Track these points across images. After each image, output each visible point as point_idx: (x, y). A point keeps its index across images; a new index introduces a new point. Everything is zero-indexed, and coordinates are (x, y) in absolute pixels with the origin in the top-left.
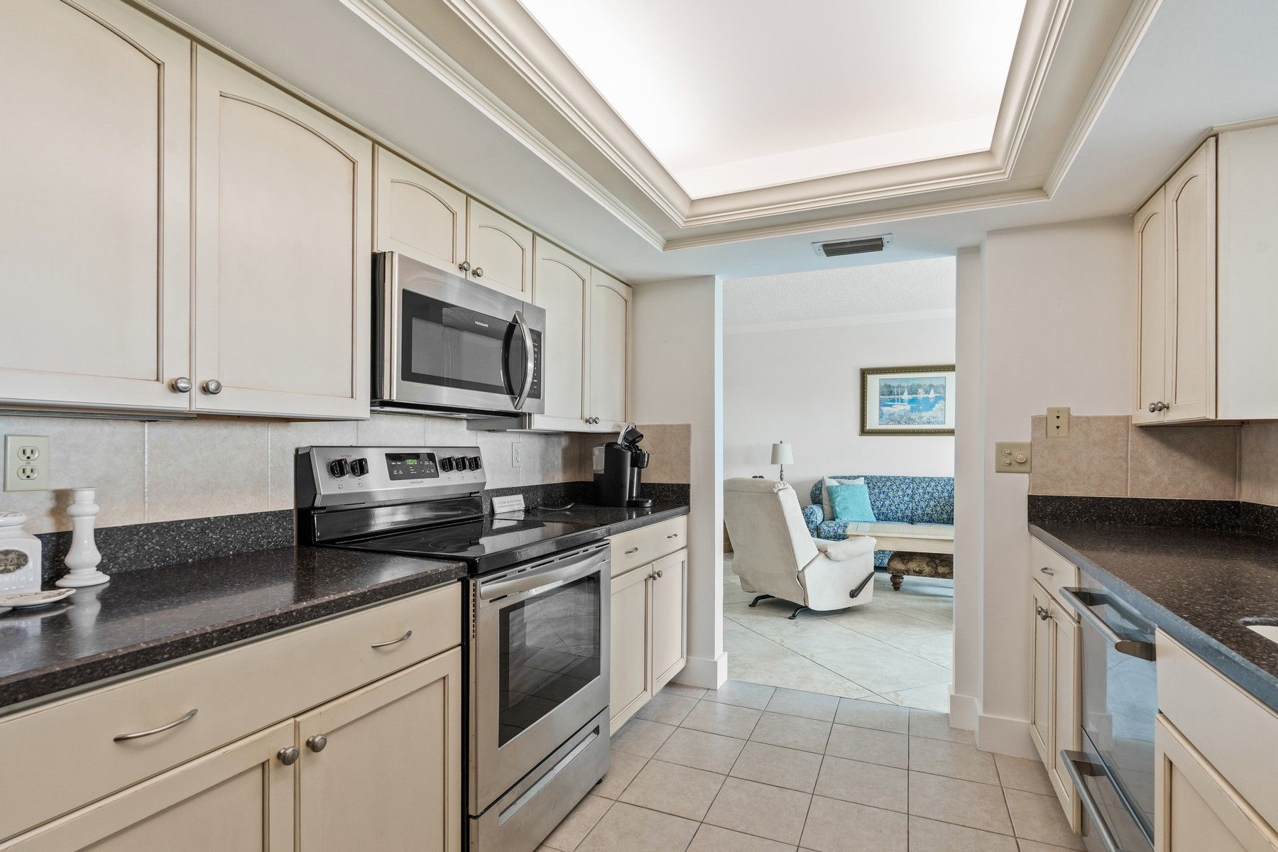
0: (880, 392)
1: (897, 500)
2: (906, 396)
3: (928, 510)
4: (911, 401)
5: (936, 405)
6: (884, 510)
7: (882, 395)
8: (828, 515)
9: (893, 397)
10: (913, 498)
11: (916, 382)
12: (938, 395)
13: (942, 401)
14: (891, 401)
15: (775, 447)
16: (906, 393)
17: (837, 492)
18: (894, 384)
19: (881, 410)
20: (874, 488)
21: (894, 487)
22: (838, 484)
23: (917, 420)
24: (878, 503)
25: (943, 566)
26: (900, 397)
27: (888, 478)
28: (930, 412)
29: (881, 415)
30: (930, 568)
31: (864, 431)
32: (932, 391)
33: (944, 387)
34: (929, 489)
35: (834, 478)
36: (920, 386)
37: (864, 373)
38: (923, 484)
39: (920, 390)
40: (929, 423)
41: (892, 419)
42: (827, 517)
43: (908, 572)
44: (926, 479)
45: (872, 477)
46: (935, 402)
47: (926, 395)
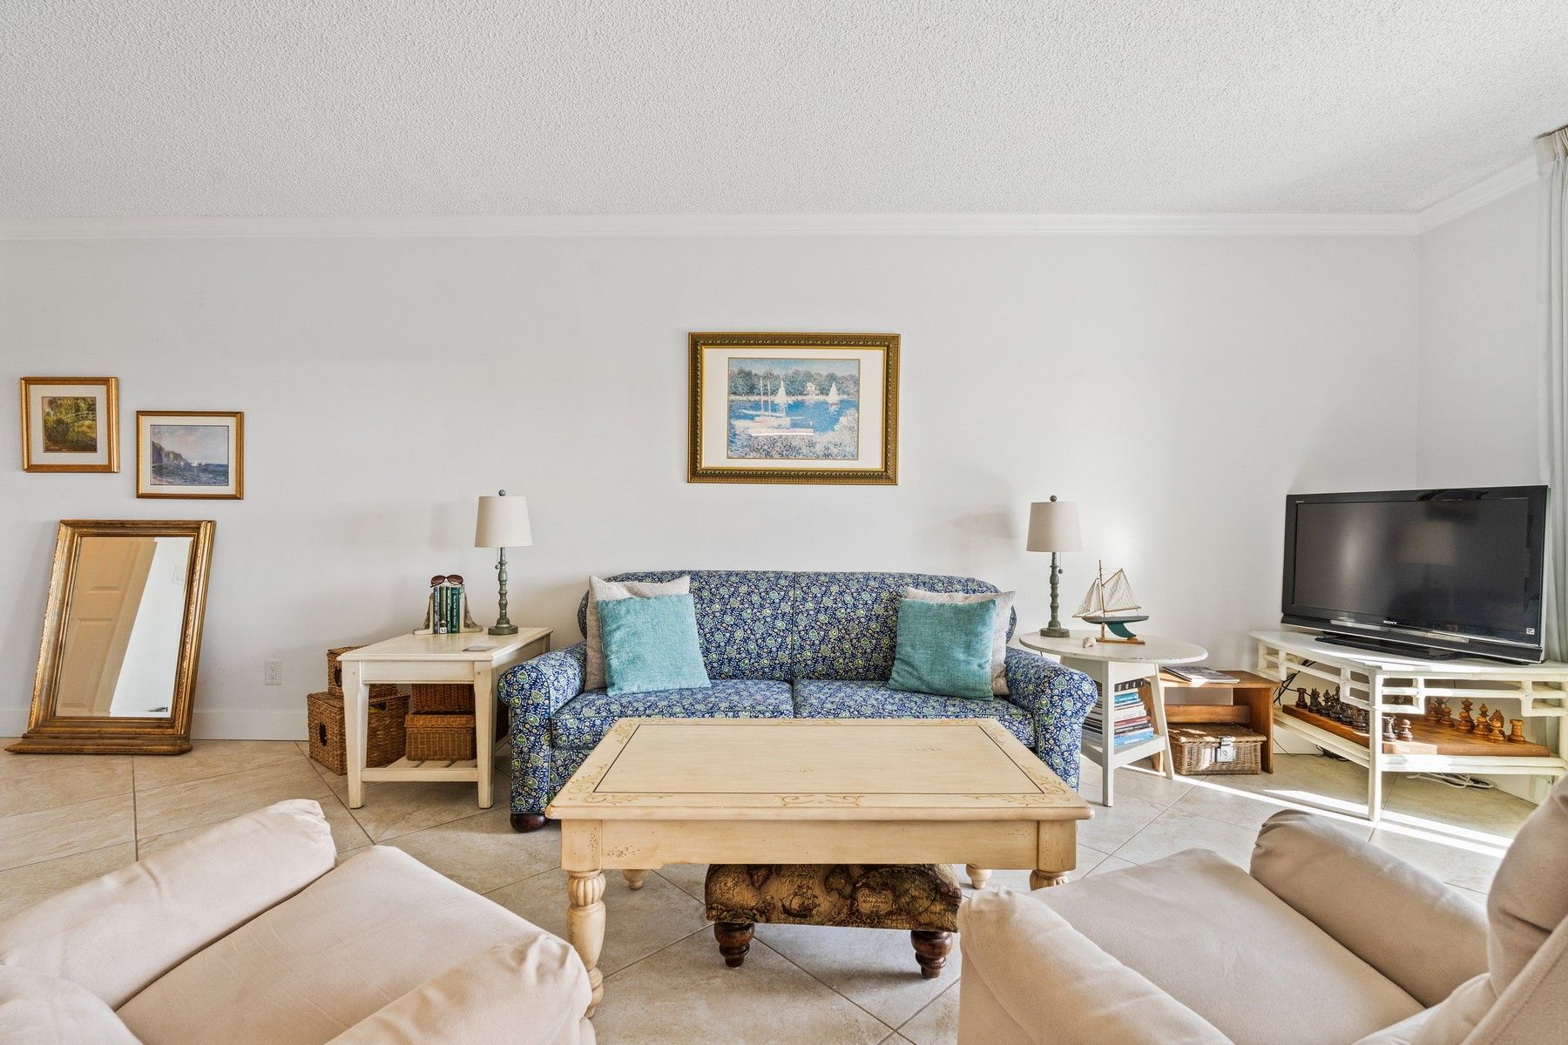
0: (730, 387)
1: (760, 629)
2: (782, 398)
3: (826, 650)
4: (793, 408)
5: (842, 419)
6: (732, 652)
7: (735, 393)
8: (593, 681)
9: (756, 398)
10: (794, 623)
11: (803, 368)
12: (845, 397)
13: (852, 411)
14: (752, 408)
15: (484, 502)
16: (782, 391)
17: (617, 617)
18: (758, 370)
19: (731, 427)
20: (711, 601)
21: (755, 598)
22: (628, 595)
23: (804, 450)
24: (718, 637)
25: (872, 889)
26: (770, 398)
27: (743, 577)
28: (830, 433)
29: (732, 437)
30: (834, 897)
31: (697, 473)
32: (834, 389)
33: (857, 382)
34: (828, 602)
35: (615, 579)
36: (809, 377)
37: (698, 343)
38: (815, 590)
39: (811, 387)
40: (827, 456)
41: (755, 448)
42: (589, 686)
43: (765, 913)
44: (823, 578)
45: (710, 574)
46: (840, 413)
47: (821, 398)
